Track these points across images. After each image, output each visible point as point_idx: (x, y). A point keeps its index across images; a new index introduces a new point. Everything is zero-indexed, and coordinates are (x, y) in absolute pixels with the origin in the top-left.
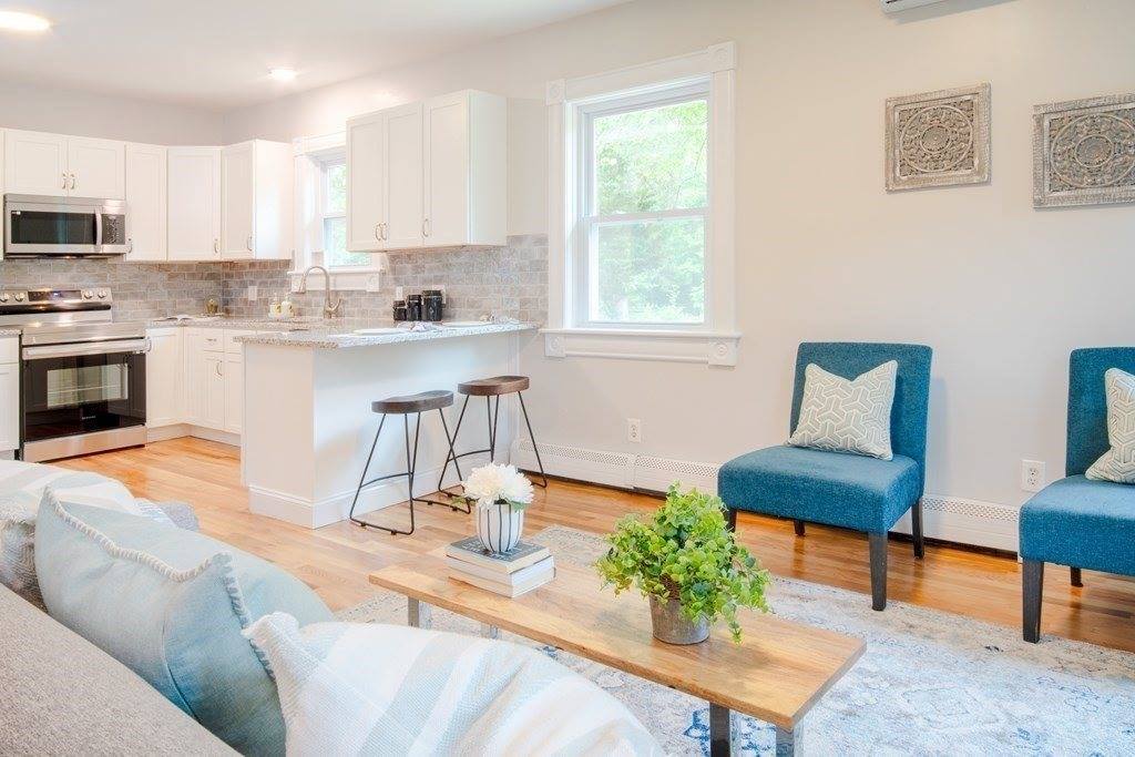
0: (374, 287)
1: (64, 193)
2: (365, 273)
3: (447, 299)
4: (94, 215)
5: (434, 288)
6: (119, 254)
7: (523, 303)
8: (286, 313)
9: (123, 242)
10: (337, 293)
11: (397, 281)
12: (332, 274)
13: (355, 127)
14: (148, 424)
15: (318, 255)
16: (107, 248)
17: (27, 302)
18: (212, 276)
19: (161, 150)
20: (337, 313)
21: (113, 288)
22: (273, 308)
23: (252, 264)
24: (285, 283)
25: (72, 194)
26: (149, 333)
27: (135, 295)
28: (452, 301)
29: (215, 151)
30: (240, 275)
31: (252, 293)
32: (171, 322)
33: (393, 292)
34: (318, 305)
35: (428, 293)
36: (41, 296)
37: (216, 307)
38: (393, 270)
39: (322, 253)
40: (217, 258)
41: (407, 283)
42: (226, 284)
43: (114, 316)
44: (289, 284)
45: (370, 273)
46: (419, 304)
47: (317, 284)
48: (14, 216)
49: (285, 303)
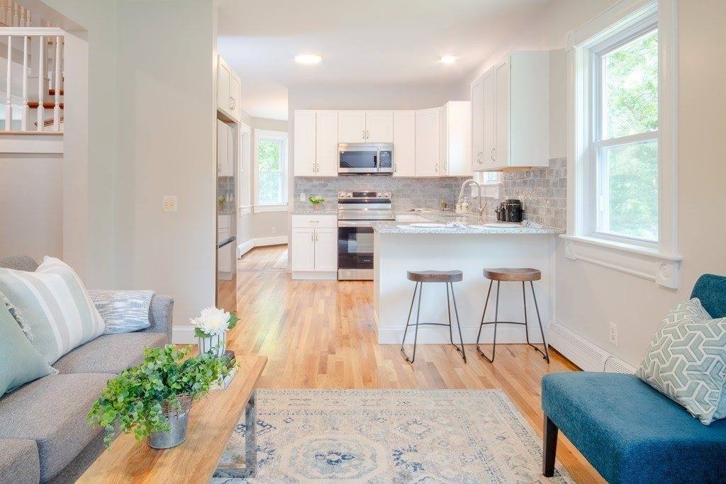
1: (363, 141)
4: (376, 152)
6: (390, 173)
9: (391, 166)
16: (383, 170)
17: (352, 198)
19: (412, 112)
25: (367, 141)
26: (398, 217)
27: (404, 196)
36: (361, 194)
37: (446, 205)
45: (495, 185)
48: (341, 154)
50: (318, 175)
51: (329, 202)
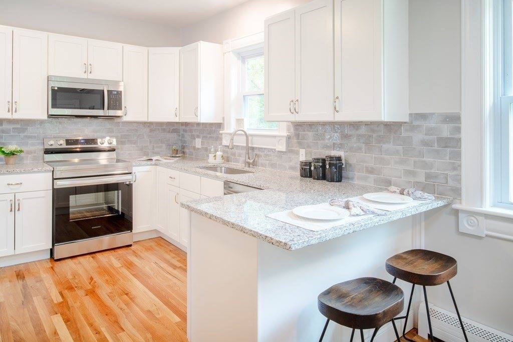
0: (282, 147)
1: (84, 76)
2: (274, 137)
3: (346, 163)
4: (103, 91)
5: (335, 153)
6: (119, 117)
7: (428, 176)
8: (219, 160)
9: (120, 108)
10: (253, 149)
11: (301, 145)
12: (252, 135)
13: (271, 25)
14: (134, 231)
15: (240, 121)
16: (112, 113)
17: (64, 146)
18: (175, 131)
19: (144, 50)
20: (254, 164)
21: (117, 137)
22: (211, 156)
23: (198, 124)
24: (218, 138)
25: (91, 76)
26: (135, 170)
27: (131, 142)
28: (350, 165)
29: (176, 50)
30: (191, 131)
31: (198, 143)
32: (149, 162)
33: (297, 153)
34: (240, 155)
35: (331, 158)
36: (76, 142)
37: (177, 150)
38: (298, 136)
39: (243, 120)
40: (177, 120)
41: (309, 147)
42: (183, 136)
43: (118, 155)
44: (221, 139)
45: (279, 136)
46: (324, 167)
47: (241, 142)
48: (53, 90)
49: (219, 154)
50: (16, 116)
51: (29, 153)
